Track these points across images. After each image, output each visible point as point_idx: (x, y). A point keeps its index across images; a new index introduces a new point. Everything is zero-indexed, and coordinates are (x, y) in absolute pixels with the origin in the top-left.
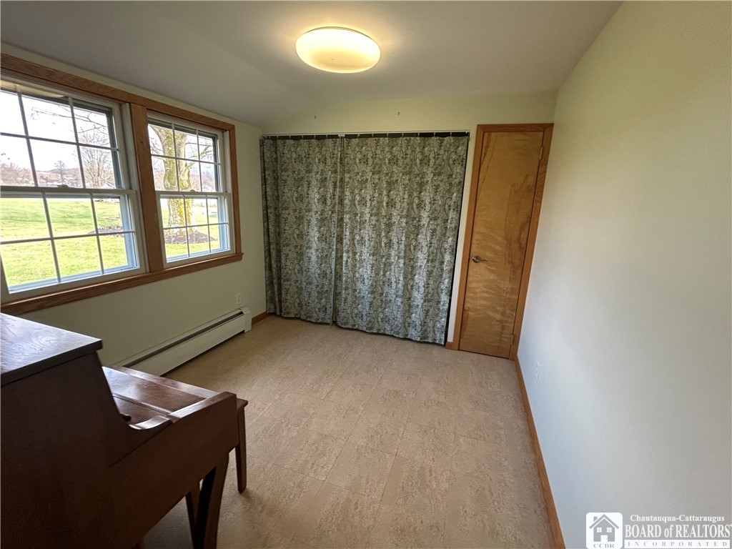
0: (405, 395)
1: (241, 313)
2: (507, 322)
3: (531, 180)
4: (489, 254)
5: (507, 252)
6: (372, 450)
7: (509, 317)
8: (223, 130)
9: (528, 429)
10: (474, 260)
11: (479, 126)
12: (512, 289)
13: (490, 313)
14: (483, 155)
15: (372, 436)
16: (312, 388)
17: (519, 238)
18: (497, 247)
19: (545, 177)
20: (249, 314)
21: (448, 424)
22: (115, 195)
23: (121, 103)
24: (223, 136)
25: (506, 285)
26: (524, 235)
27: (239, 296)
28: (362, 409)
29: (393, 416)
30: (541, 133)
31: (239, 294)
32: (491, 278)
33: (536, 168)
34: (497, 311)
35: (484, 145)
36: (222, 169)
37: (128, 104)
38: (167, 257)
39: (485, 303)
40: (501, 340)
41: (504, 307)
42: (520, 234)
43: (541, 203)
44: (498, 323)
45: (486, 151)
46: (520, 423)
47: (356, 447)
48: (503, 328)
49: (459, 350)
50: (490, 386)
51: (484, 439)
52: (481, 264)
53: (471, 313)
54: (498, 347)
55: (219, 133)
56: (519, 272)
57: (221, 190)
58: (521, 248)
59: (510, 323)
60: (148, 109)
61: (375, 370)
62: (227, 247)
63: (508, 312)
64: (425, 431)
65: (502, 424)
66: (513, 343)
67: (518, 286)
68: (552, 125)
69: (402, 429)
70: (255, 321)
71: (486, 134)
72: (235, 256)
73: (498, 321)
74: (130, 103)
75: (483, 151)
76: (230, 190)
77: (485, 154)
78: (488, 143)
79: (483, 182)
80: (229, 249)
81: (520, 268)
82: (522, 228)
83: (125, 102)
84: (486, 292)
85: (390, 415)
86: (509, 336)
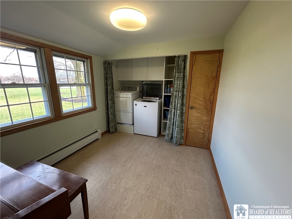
0: (163, 167)
1: (97, 131)
2: (205, 134)
3: (214, 74)
4: (197, 106)
5: (205, 105)
6: (148, 196)
7: (206, 131)
8: (87, 59)
9: (218, 185)
10: (191, 108)
11: (191, 52)
12: (207, 120)
13: (198, 130)
14: (193, 64)
15: (148, 189)
16: (123, 164)
17: (210, 99)
18: (200, 103)
19: (220, 72)
20: (100, 132)
21: (182, 182)
22: (39, 86)
23: (40, 47)
24: (87, 61)
25: (205, 118)
26: (212, 97)
27: (96, 125)
28: (144, 175)
29: (157, 178)
30: (218, 54)
31: (96, 124)
32: (198, 115)
33: (216, 69)
34: (201, 129)
35: (194, 60)
36: (87, 74)
37: (43, 48)
38: (63, 111)
39: (196, 126)
40: (203, 141)
41: (204, 127)
42: (210, 97)
43: (219, 84)
44: (202, 134)
45: (195, 62)
46: (214, 182)
47: (140, 195)
48: (204, 136)
49: (185, 145)
50: (200, 162)
51: (198, 190)
52: (194, 109)
53: (190, 130)
54: (202, 144)
55: (85, 60)
56: (210, 113)
57: (87, 83)
58: (211, 103)
59: (207, 134)
60: (52, 50)
61: (150, 155)
62: (90, 105)
63: (206, 129)
64: (172, 186)
65: (206, 182)
66: (208, 142)
67: (210, 119)
68: (223, 50)
69: (161, 185)
70: (103, 134)
71: (195, 55)
72: (94, 108)
73: (202, 133)
74: (43, 47)
75: (193, 63)
76: (91, 82)
77: (194, 64)
78: (195, 59)
79: (194, 75)
80: (91, 106)
81: (211, 111)
82: (211, 95)
83: (42, 47)
84: (196, 121)
85: (156, 178)
86: (207, 139)
